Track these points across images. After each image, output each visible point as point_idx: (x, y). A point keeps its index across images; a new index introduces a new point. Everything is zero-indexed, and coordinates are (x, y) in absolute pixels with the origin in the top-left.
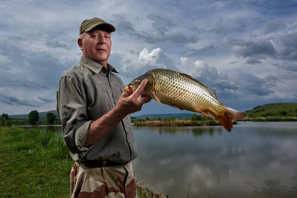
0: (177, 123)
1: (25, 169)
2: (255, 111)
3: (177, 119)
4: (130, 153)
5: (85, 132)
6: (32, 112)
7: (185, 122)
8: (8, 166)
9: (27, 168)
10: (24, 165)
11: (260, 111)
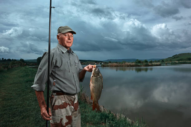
0: (127, 65)
2: (173, 57)
3: (127, 62)
7: (131, 64)
8: (19, 91)
11: (176, 58)
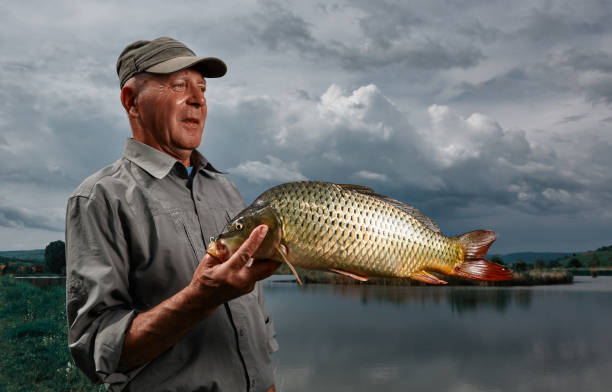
1: (33, 383)
4: (246, 385)
5: (118, 339)
6: (52, 244)
9: (38, 380)
10: (31, 373)
